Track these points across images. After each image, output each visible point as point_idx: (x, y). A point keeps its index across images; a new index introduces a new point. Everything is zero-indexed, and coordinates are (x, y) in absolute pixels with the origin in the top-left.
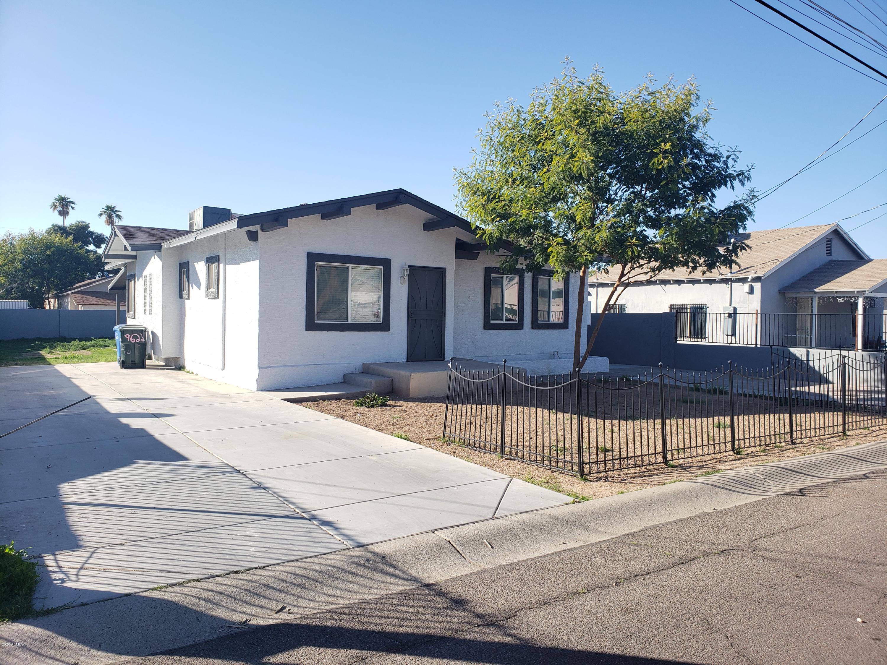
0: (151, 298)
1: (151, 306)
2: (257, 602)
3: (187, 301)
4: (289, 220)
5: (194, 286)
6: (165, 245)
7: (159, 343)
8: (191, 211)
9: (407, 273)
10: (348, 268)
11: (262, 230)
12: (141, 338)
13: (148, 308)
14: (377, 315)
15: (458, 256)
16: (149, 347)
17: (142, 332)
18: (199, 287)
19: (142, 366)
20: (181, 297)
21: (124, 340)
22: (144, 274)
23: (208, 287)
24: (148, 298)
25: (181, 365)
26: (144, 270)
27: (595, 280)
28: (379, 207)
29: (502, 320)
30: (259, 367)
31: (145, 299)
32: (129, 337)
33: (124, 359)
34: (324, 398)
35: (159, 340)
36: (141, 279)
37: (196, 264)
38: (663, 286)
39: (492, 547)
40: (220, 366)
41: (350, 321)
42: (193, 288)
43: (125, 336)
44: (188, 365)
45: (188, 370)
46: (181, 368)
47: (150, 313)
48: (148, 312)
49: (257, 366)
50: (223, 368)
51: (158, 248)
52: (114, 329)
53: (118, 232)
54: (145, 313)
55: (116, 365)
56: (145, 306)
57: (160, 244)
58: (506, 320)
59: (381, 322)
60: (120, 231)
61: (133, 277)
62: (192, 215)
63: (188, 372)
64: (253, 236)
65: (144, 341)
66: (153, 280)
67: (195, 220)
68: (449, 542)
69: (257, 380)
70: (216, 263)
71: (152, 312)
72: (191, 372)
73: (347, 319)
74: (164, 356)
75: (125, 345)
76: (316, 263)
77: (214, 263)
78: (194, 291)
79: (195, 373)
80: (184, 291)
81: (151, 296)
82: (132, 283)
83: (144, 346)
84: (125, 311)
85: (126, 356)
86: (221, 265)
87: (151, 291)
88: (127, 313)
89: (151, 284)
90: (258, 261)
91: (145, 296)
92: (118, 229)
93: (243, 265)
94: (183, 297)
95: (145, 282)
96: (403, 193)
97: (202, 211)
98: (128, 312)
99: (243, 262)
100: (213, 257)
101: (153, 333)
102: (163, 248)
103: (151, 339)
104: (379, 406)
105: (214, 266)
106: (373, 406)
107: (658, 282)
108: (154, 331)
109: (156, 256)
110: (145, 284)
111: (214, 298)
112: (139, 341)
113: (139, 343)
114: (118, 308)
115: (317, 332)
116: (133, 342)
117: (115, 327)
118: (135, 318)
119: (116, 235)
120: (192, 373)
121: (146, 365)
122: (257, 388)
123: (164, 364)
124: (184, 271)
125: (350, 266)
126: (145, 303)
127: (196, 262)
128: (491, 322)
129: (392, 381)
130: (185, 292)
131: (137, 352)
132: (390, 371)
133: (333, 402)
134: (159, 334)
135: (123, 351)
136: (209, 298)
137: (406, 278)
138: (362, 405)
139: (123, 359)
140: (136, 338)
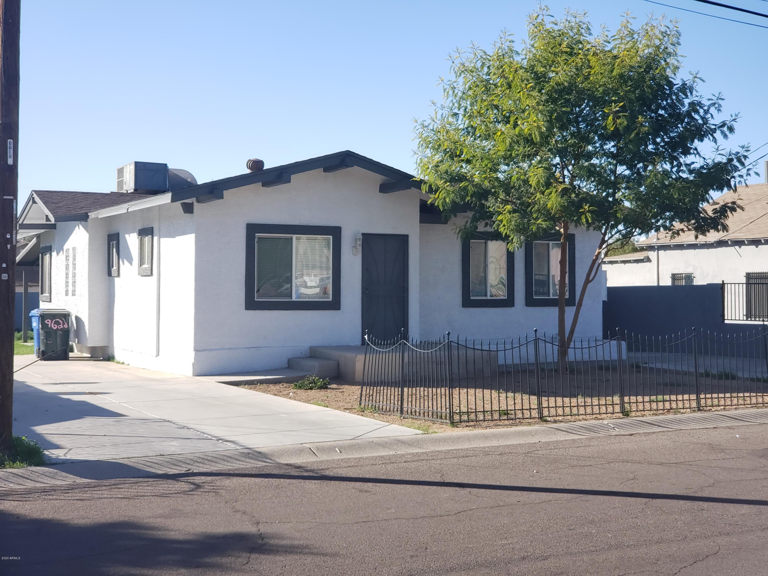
0: (74, 276)
1: (74, 286)
2: (174, 467)
3: (116, 279)
4: (224, 192)
5: (125, 261)
6: (92, 215)
7: (84, 329)
8: (120, 167)
9: (360, 242)
10: (292, 239)
11: (198, 201)
12: (64, 324)
13: (70, 288)
14: (325, 292)
15: (422, 221)
16: (72, 335)
17: (65, 316)
18: (130, 261)
19: (65, 357)
20: (110, 274)
21: (44, 326)
22: (65, 247)
23: (141, 263)
24: (70, 275)
25: (110, 355)
26: (65, 243)
27: (655, 240)
28: (326, 170)
29: (486, 296)
30: (196, 350)
31: (67, 278)
32: (49, 323)
33: (44, 349)
34: (261, 382)
35: (84, 326)
36: (61, 253)
37: (127, 236)
38: (737, 247)
39: (341, 452)
40: (155, 353)
41: (294, 298)
42: (123, 264)
43: (46, 321)
44: (118, 355)
45: (119, 360)
46: (110, 358)
47: (73, 295)
48: (70, 293)
49: (193, 349)
50: (158, 355)
51: (84, 218)
52: (30, 315)
53: (37, 199)
54: (67, 294)
55: (34, 357)
56: (67, 286)
57: (87, 213)
58: (490, 296)
59: (331, 299)
60: (40, 199)
61: (49, 249)
62: (120, 172)
63: (118, 363)
64: (188, 209)
65: (67, 327)
66: (77, 255)
67: (125, 179)
68: (310, 448)
69: (193, 364)
70: (150, 236)
71: (76, 293)
72: (121, 362)
73: (291, 297)
74: (90, 344)
75: (45, 332)
76: (256, 234)
77: (147, 235)
78: (125, 267)
79: (126, 363)
80: (113, 267)
81: (75, 273)
82: (47, 257)
83: (66, 332)
84: (38, 293)
85: (47, 345)
86: (155, 238)
87: (74, 268)
88: (41, 296)
89: (74, 259)
90: (193, 235)
91: (67, 274)
92: (38, 195)
93: (178, 238)
94: (113, 275)
95: (66, 256)
96: (350, 155)
97: (133, 167)
98: (42, 294)
99: (178, 236)
100: (146, 228)
101: (77, 318)
102: (90, 217)
103: (75, 325)
104: (318, 389)
105: (147, 239)
106: (311, 389)
107: (730, 243)
108: (79, 315)
109: (80, 226)
110: (67, 260)
111: (148, 276)
112: (62, 327)
113: (61, 330)
114: (26, 290)
115: (257, 311)
116: (55, 328)
117: (32, 312)
118: (50, 301)
119: (34, 202)
120: (123, 363)
121: (69, 357)
122: (193, 373)
123: (89, 356)
124: (113, 244)
125: (294, 237)
126: (67, 282)
127: (127, 234)
128: (472, 298)
129: (338, 365)
130: (115, 268)
131: (59, 341)
132: (335, 354)
133: (271, 385)
134: (85, 319)
135: (43, 339)
136: (142, 276)
137: (360, 248)
138: (301, 387)
139: (42, 348)
140: (58, 323)
